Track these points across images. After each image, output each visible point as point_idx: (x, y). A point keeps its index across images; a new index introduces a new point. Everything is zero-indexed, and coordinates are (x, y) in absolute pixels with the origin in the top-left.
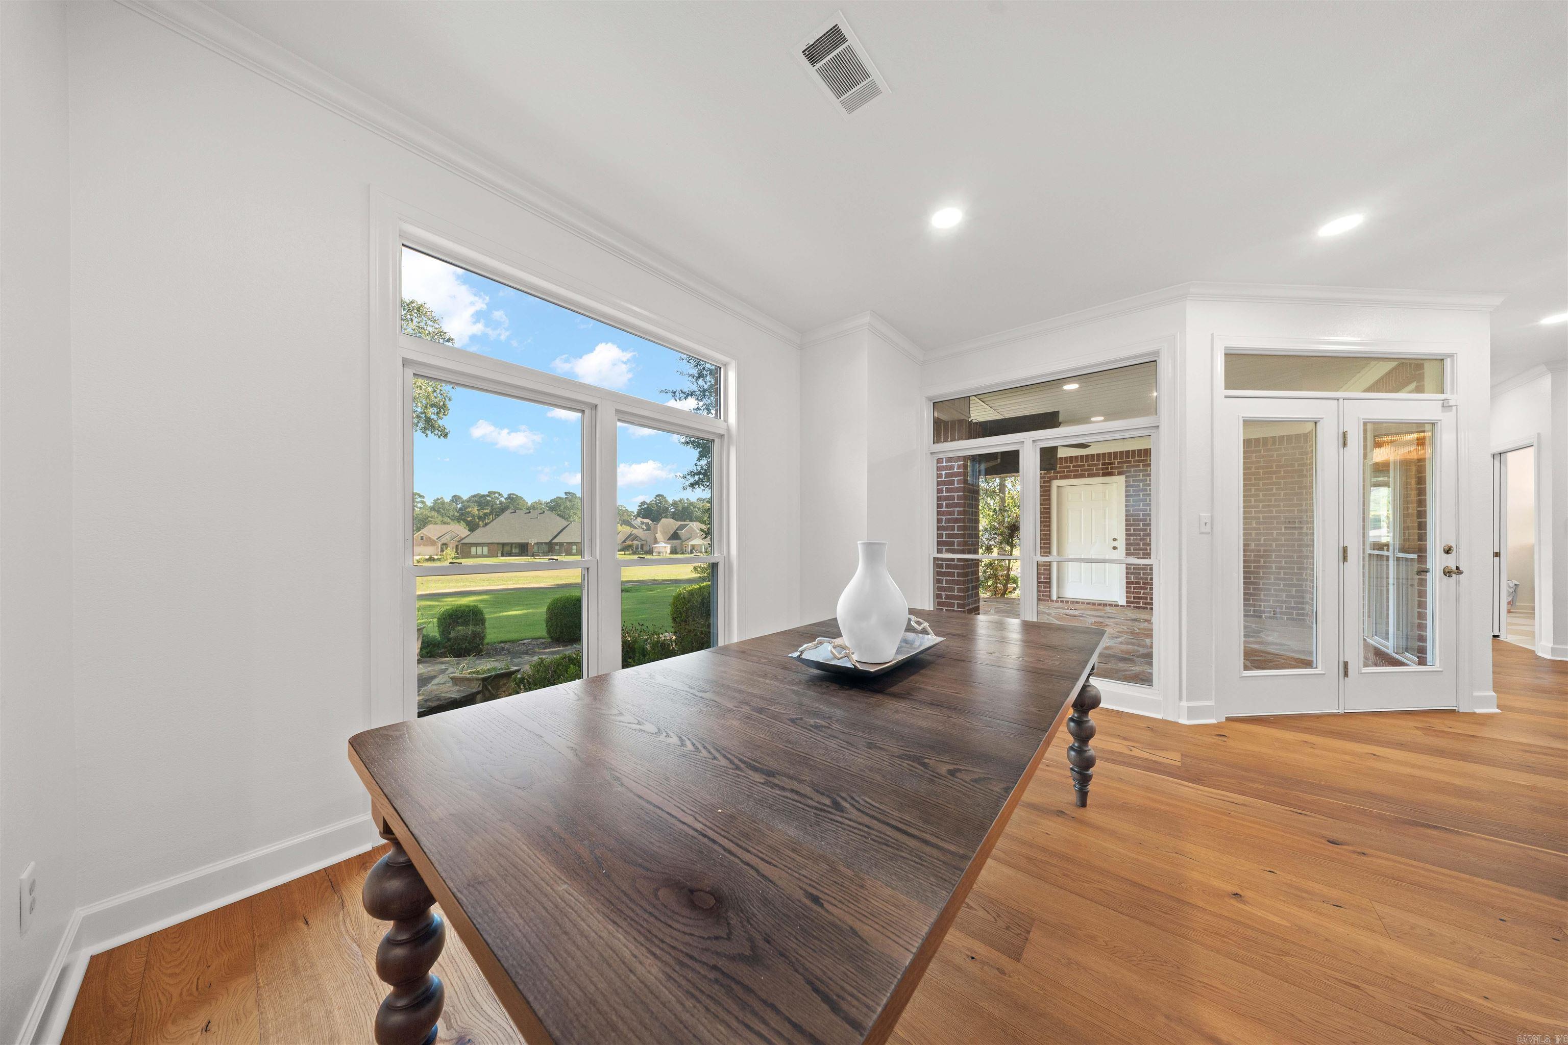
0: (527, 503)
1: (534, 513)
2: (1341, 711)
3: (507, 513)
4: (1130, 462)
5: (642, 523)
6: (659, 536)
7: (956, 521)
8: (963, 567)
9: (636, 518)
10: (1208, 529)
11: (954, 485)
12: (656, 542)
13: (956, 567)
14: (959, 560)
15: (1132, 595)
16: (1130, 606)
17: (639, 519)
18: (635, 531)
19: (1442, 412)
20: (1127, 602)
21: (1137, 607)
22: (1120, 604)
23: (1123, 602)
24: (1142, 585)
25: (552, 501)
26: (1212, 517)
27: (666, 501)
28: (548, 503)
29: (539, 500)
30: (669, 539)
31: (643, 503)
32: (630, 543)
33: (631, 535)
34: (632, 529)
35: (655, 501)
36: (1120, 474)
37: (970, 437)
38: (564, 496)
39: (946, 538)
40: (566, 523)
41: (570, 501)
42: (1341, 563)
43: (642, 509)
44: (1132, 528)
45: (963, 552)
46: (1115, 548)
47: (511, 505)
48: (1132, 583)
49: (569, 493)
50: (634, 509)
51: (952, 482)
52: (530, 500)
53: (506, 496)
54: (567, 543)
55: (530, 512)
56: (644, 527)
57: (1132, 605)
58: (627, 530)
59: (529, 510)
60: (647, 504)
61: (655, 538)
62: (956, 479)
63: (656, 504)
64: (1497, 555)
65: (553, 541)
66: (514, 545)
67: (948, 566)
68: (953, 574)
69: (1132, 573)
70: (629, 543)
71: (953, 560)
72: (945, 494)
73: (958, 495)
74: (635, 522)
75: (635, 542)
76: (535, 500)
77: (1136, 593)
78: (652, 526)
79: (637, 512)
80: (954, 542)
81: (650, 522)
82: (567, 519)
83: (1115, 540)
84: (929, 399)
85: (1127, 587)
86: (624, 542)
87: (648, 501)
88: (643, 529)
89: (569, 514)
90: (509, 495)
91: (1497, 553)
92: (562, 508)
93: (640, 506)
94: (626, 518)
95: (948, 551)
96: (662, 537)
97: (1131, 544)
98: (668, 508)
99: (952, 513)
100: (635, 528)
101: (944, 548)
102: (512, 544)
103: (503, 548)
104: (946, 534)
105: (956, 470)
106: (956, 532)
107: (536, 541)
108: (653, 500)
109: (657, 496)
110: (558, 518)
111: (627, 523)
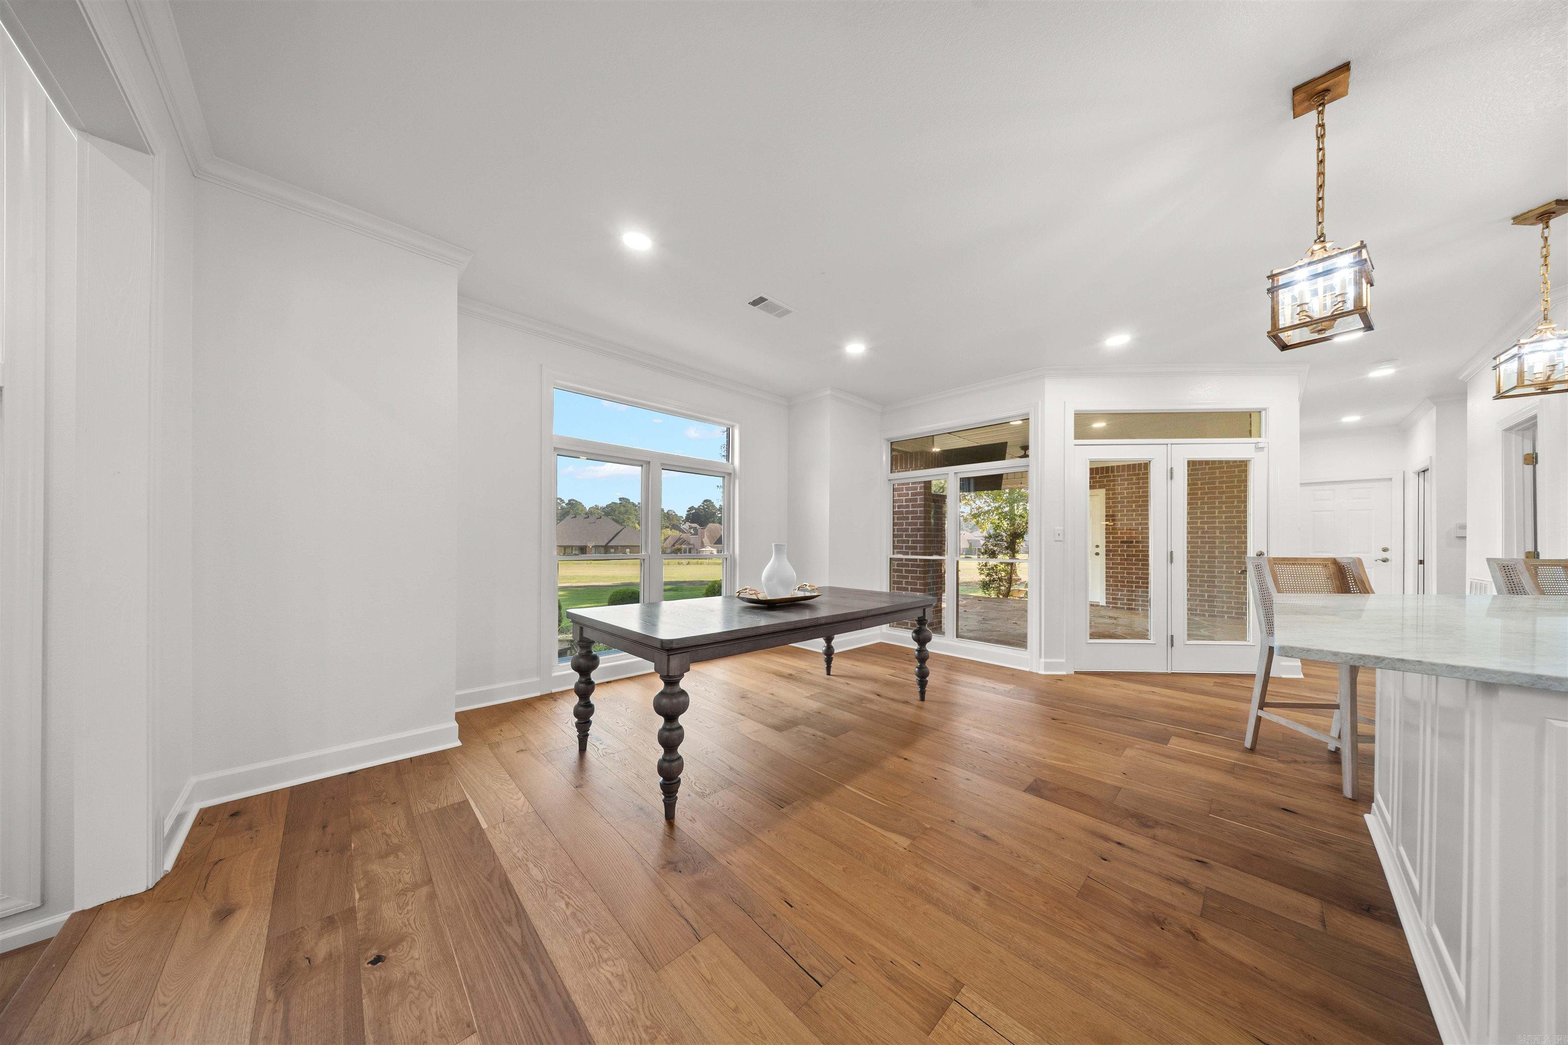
0: (585, 508)
1: (592, 519)
2: (1169, 671)
3: (568, 518)
4: (1109, 476)
5: (691, 528)
6: (706, 540)
7: (919, 530)
8: (924, 566)
9: (685, 523)
10: (1061, 538)
11: (917, 502)
12: (703, 546)
13: (918, 566)
14: (921, 560)
15: (1111, 597)
16: (1108, 607)
17: (688, 524)
18: (684, 536)
19: (1255, 452)
20: (1107, 603)
21: (1115, 607)
22: (1100, 604)
23: (1103, 602)
24: (1119, 588)
25: (607, 506)
26: (1064, 530)
27: (714, 506)
28: (604, 508)
29: (596, 506)
30: (716, 543)
31: (691, 508)
32: (679, 547)
33: (680, 539)
34: (681, 533)
35: (703, 507)
36: (1100, 487)
37: (928, 466)
38: (618, 502)
39: (911, 543)
40: (621, 528)
41: (624, 506)
42: (1169, 563)
43: (690, 514)
44: (1111, 536)
45: (925, 554)
46: (1097, 554)
47: (571, 511)
48: (1111, 586)
49: (623, 499)
50: (682, 513)
51: (916, 500)
52: (588, 505)
53: (567, 502)
54: (621, 546)
55: (588, 517)
56: (692, 531)
57: (1111, 605)
58: (676, 533)
59: (589, 514)
60: (696, 509)
61: (702, 542)
62: (918, 497)
63: (704, 509)
64: (1421, 562)
65: (609, 545)
66: (574, 548)
67: (913, 566)
68: (916, 572)
69: (1111, 577)
70: (677, 546)
71: (916, 560)
72: (911, 509)
73: (920, 510)
74: (684, 526)
75: (683, 546)
76: (593, 505)
77: (1115, 594)
78: (700, 531)
79: (686, 517)
80: (917, 546)
81: (698, 527)
82: (621, 524)
83: (1097, 546)
84: (888, 440)
85: (1106, 590)
86: (673, 545)
87: (696, 507)
88: (691, 533)
89: (623, 519)
90: (570, 501)
91: (1421, 561)
92: (617, 512)
93: (688, 511)
94: (675, 522)
95: (913, 554)
96: (708, 541)
97: (1110, 551)
98: (715, 513)
99: (916, 524)
100: (684, 532)
101: (910, 551)
102: (572, 547)
103: (565, 549)
104: (912, 540)
105: (918, 490)
106: (918, 539)
107: (594, 544)
108: (701, 506)
109: (705, 501)
110: (613, 523)
111: (675, 527)
